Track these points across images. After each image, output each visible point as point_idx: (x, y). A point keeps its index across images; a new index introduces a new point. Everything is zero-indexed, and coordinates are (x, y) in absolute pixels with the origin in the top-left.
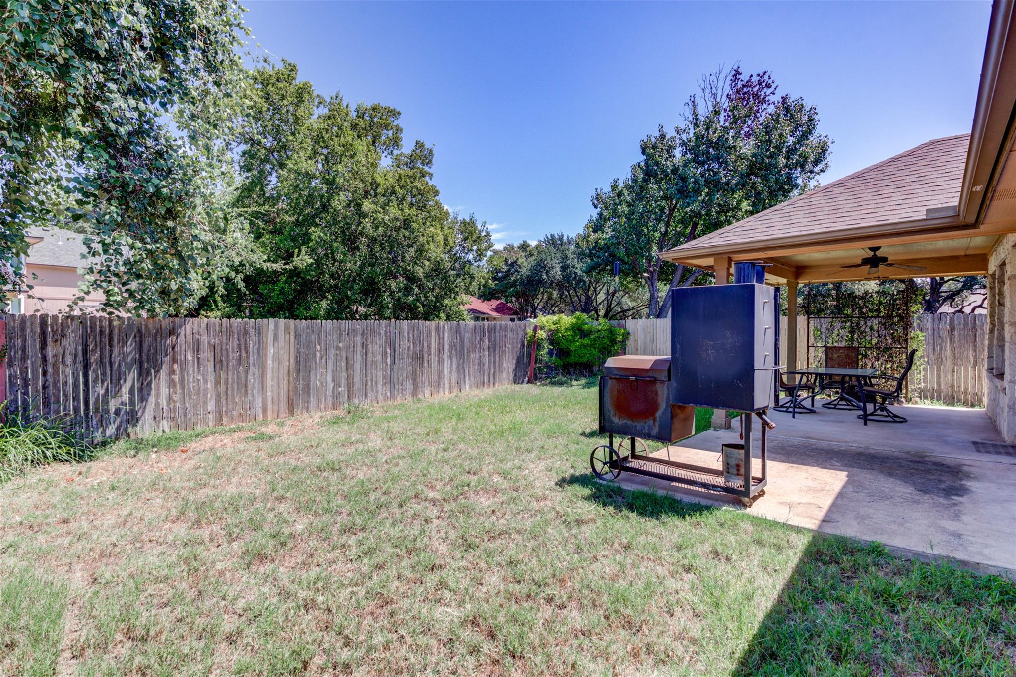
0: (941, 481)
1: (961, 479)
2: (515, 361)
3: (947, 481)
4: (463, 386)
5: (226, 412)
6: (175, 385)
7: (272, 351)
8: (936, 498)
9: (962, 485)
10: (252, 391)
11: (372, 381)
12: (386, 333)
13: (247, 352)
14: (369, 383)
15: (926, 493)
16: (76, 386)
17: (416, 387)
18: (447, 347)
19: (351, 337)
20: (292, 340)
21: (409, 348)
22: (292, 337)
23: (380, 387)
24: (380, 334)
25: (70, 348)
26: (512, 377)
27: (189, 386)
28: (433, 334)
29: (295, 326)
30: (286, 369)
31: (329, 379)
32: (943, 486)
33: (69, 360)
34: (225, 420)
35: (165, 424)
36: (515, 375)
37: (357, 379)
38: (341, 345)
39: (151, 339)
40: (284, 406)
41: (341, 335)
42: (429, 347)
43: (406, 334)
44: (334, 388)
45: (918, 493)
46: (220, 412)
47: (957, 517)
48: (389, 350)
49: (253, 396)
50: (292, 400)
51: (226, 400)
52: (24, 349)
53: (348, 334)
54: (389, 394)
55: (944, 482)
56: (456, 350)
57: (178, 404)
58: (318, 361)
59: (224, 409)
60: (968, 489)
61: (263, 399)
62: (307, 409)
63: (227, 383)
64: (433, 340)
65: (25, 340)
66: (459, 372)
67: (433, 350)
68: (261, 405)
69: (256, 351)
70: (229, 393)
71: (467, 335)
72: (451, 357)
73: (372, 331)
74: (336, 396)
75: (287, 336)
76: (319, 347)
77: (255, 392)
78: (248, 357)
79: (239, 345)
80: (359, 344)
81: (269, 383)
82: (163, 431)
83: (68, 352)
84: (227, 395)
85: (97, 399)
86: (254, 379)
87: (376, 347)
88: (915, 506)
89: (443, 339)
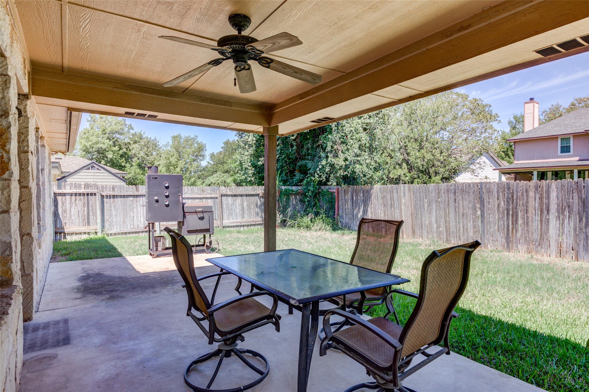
0: (93, 281)
1: (82, 285)
3: (89, 282)
4: (581, 254)
7: (404, 201)
8: (93, 272)
9: (82, 282)
11: (463, 227)
13: (394, 201)
15: (98, 273)
17: (508, 240)
18: (553, 207)
20: (412, 196)
21: (498, 205)
23: (470, 234)
28: (532, 194)
30: (411, 211)
31: (434, 221)
32: (91, 279)
37: (452, 224)
38: (439, 200)
40: (410, 232)
41: (439, 193)
42: (526, 205)
44: (437, 227)
45: (101, 273)
47: (83, 269)
48: (478, 206)
50: (414, 230)
53: (444, 193)
55: (91, 281)
56: (571, 212)
58: (426, 209)
60: (79, 280)
62: (422, 236)
64: (531, 200)
65: (342, 194)
66: (576, 237)
67: (531, 209)
69: (397, 201)
72: (561, 219)
76: (426, 200)
78: (394, 204)
80: (452, 199)
88: (100, 268)
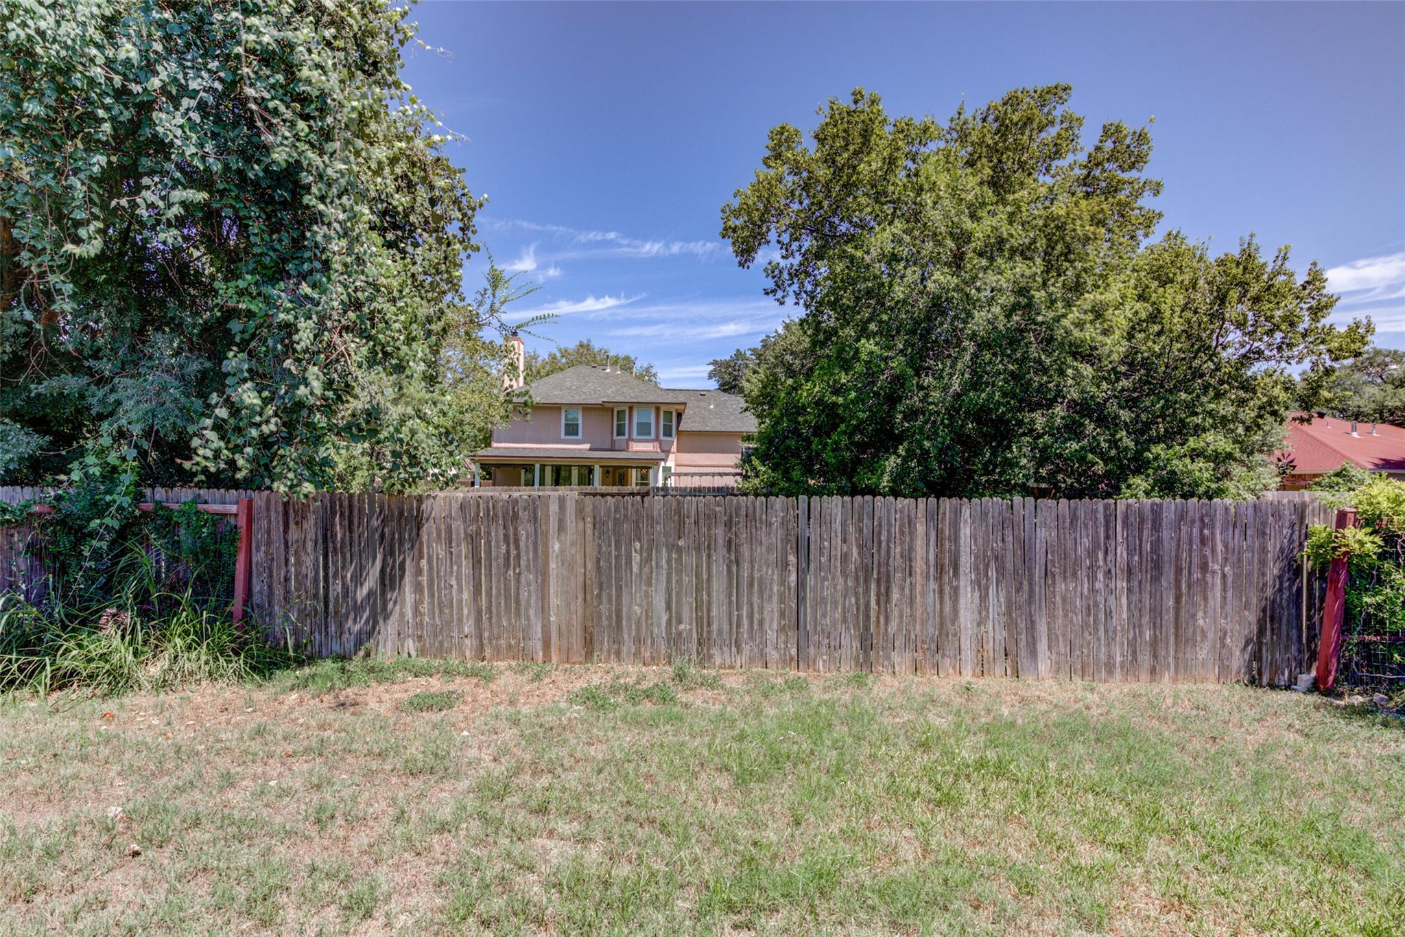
2: (1252, 617)
4: (1024, 661)
5: (490, 640)
6: (422, 592)
7: (557, 547)
10: (527, 610)
11: (751, 617)
12: (785, 523)
13: (517, 548)
14: (745, 622)
16: (316, 580)
17: (866, 644)
18: (966, 561)
19: (704, 530)
20: (589, 531)
21: (845, 557)
22: (589, 526)
23: (771, 635)
24: (769, 525)
25: (311, 535)
26: (1238, 660)
27: (439, 593)
28: (921, 529)
29: (595, 508)
30: (581, 579)
31: (659, 602)
33: (310, 545)
34: (488, 652)
35: (411, 645)
36: (1257, 656)
37: (718, 612)
38: (681, 543)
39: (394, 523)
40: (577, 641)
41: (681, 523)
42: (908, 557)
43: (837, 526)
44: (669, 622)
46: (480, 637)
48: (792, 559)
49: (528, 619)
50: (591, 635)
51: (490, 619)
52: (269, 532)
53: (696, 523)
54: (794, 651)
56: (1001, 570)
57: (427, 619)
58: (635, 570)
59: (486, 634)
61: (543, 626)
62: (618, 654)
63: (489, 595)
64: (919, 543)
65: (270, 522)
66: (1011, 625)
67: (919, 566)
68: (539, 635)
69: (531, 547)
70: (494, 610)
71: (1042, 533)
72: (981, 586)
73: (750, 517)
74: (675, 640)
75: (581, 525)
76: (638, 545)
77: (532, 612)
78: (518, 556)
79: (506, 537)
80: (720, 542)
81: (555, 601)
82: (410, 655)
83: (309, 537)
84: (491, 612)
85: (337, 599)
86: (529, 592)
87: (759, 551)
89: (956, 538)
